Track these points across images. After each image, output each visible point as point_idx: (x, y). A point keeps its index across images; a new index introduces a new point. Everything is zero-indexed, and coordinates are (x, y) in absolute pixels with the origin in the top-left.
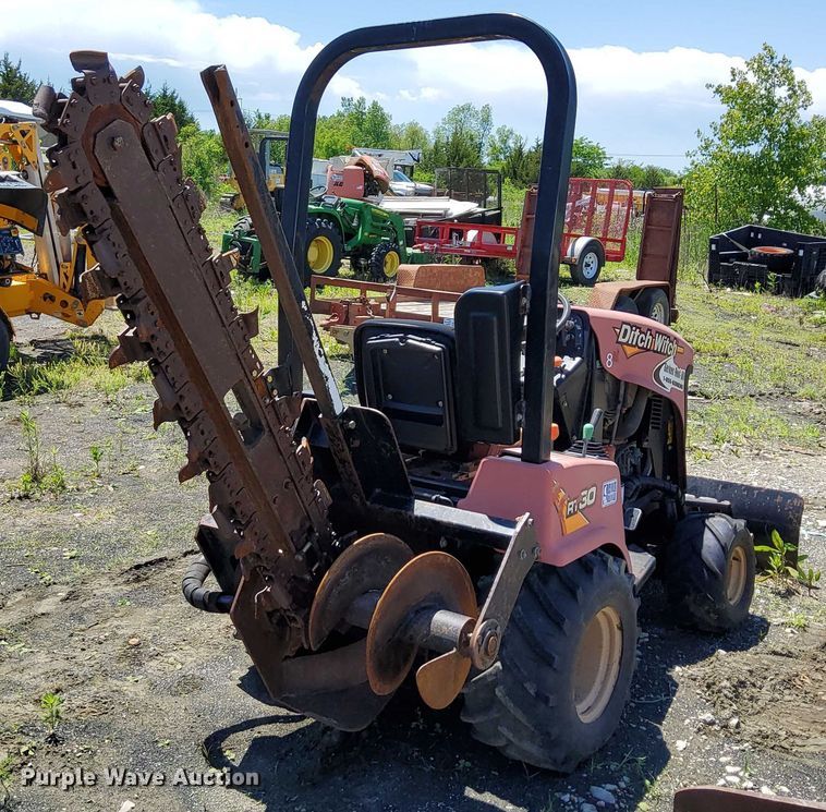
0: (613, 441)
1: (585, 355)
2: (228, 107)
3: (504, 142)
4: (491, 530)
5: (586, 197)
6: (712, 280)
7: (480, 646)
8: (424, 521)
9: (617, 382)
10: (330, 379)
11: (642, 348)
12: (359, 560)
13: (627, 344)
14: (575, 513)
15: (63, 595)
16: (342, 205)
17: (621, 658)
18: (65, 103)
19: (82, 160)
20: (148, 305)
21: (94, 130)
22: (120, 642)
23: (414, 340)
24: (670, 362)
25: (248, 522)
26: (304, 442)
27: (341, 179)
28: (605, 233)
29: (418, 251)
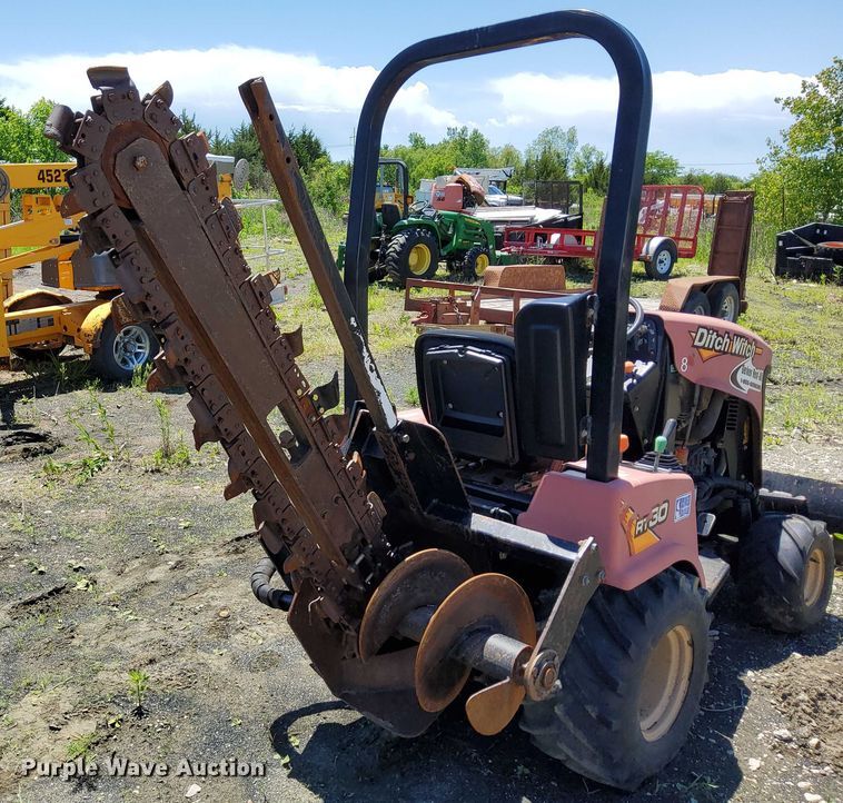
0: (686, 443)
1: (658, 359)
2: (267, 121)
3: (587, 158)
4: (551, 552)
5: (660, 202)
6: (779, 273)
7: (535, 678)
8: (481, 537)
9: (692, 386)
10: (383, 394)
11: (720, 351)
12: (412, 575)
13: (703, 347)
14: (644, 531)
15: (172, 563)
16: (440, 216)
17: (691, 674)
18: (80, 123)
19: (101, 182)
20: (178, 329)
21: (114, 150)
22: (212, 613)
23: (473, 352)
24: (748, 364)
25: (296, 539)
26: (356, 457)
27: (443, 195)
28: (678, 232)
29: (506, 253)
